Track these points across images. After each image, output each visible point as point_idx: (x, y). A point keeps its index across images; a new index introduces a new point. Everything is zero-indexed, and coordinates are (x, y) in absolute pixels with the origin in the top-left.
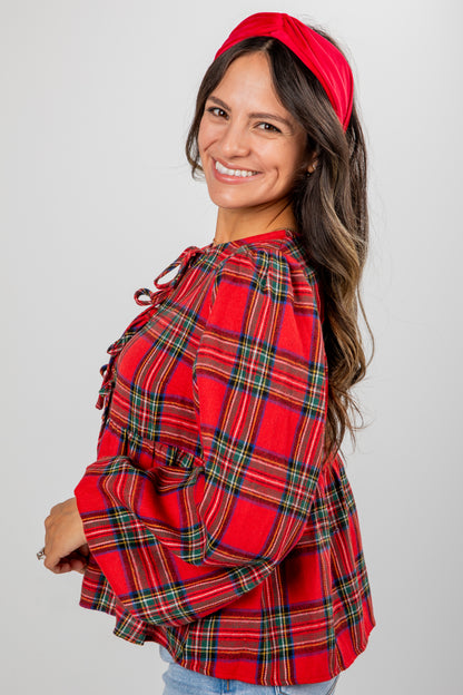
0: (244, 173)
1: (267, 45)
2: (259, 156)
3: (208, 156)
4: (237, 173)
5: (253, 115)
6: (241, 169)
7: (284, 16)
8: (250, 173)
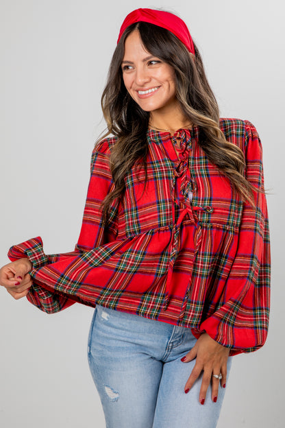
0: (153, 90)
1: (137, 26)
2: (155, 79)
3: (134, 90)
4: (150, 91)
5: (144, 60)
6: (151, 88)
7: (140, 10)
8: (156, 89)
